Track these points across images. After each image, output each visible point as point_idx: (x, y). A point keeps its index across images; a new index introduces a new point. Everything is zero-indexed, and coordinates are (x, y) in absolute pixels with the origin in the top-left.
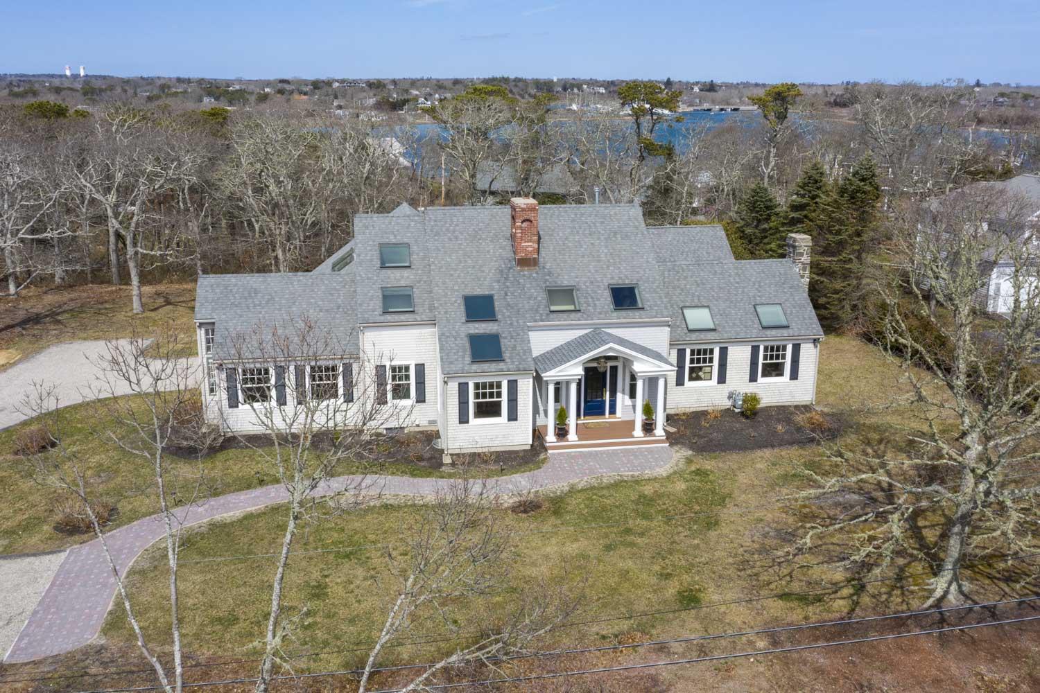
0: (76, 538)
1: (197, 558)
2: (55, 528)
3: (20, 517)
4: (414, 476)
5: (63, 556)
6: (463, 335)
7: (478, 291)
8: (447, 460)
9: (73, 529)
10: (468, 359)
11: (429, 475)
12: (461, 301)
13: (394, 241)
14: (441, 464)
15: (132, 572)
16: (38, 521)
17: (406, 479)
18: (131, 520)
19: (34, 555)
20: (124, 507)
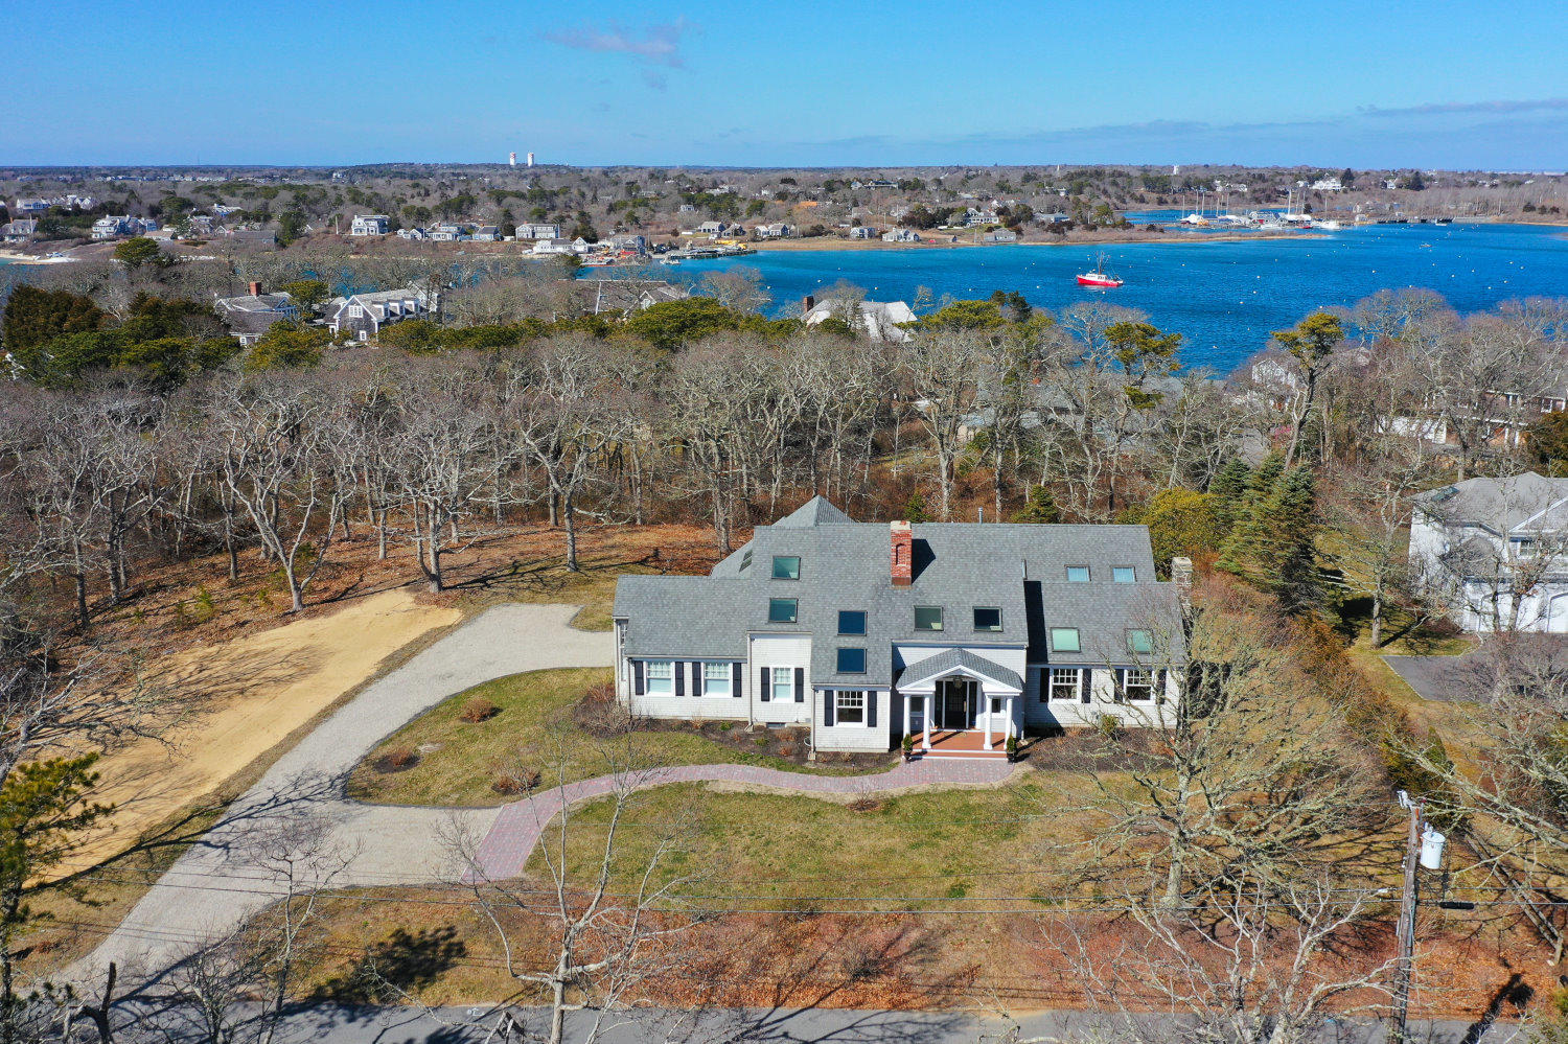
0: (508, 797)
1: (596, 822)
2: (493, 788)
3: (467, 777)
4: (779, 769)
5: (499, 810)
6: (833, 647)
7: (854, 608)
8: (812, 757)
9: (506, 790)
10: (835, 669)
11: (793, 769)
12: (836, 616)
13: (786, 554)
14: (806, 760)
15: (548, 828)
16: (482, 782)
17: (773, 771)
18: (550, 787)
19: (478, 808)
20: (546, 776)
